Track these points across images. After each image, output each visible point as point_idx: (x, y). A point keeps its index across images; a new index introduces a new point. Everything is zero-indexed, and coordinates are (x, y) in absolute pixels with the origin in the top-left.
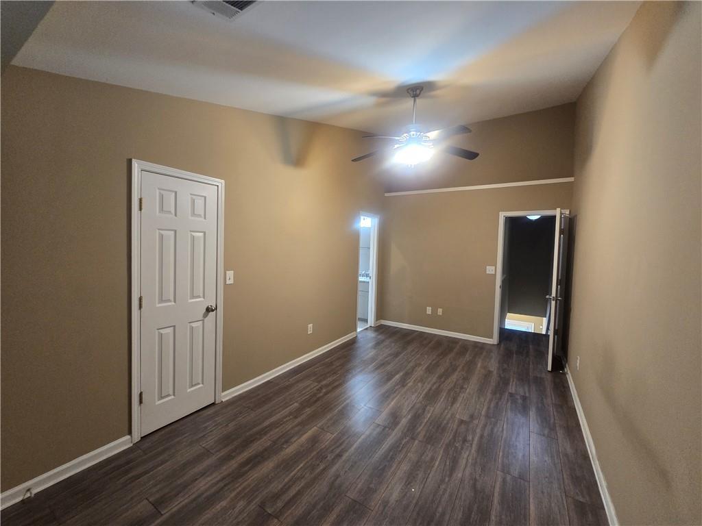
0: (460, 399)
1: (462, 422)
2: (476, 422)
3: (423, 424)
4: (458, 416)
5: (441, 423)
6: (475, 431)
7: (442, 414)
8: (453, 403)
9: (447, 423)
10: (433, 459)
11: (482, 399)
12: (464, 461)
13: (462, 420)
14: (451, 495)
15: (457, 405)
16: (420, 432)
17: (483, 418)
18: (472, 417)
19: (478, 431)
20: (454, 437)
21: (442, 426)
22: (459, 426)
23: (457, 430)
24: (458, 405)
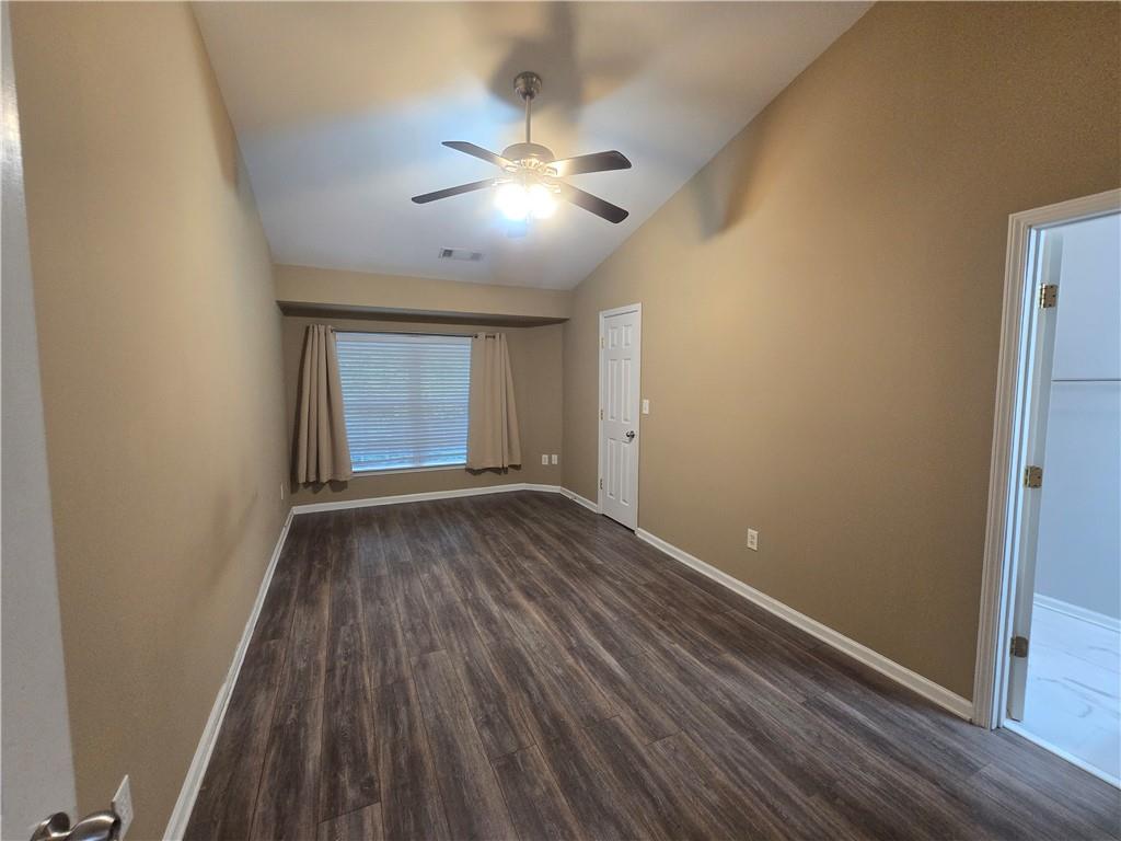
0: (466, 687)
1: (432, 648)
2: (414, 660)
3: (473, 617)
4: (444, 652)
5: (454, 630)
6: (407, 646)
7: (467, 642)
8: (469, 670)
9: (448, 635)
10: (431, 597)
11: (430, 716)
12: (401, 611)
13: (434, 650)
14: (397, 587)
15: (460, 671)
16: (466, 608)
17: (407, 672)
18: (424, 665)
19: (404, 650)
20: (427, 626)
21: (451, 628)
22: (432, 641)
23: (431, 634)
24: (458, 671)
